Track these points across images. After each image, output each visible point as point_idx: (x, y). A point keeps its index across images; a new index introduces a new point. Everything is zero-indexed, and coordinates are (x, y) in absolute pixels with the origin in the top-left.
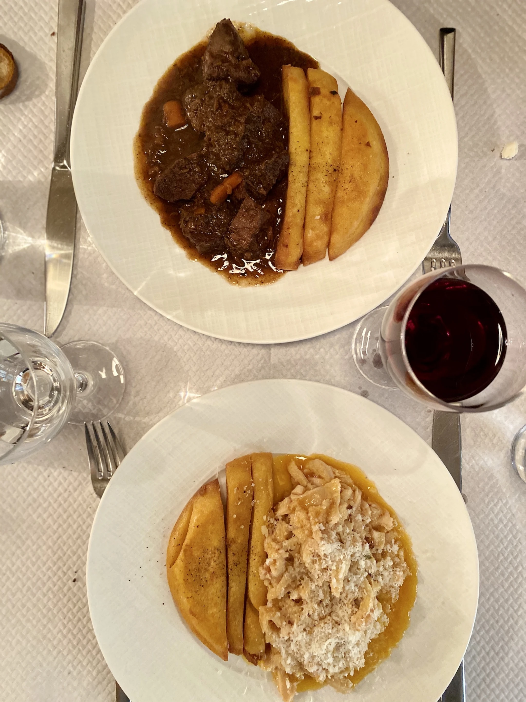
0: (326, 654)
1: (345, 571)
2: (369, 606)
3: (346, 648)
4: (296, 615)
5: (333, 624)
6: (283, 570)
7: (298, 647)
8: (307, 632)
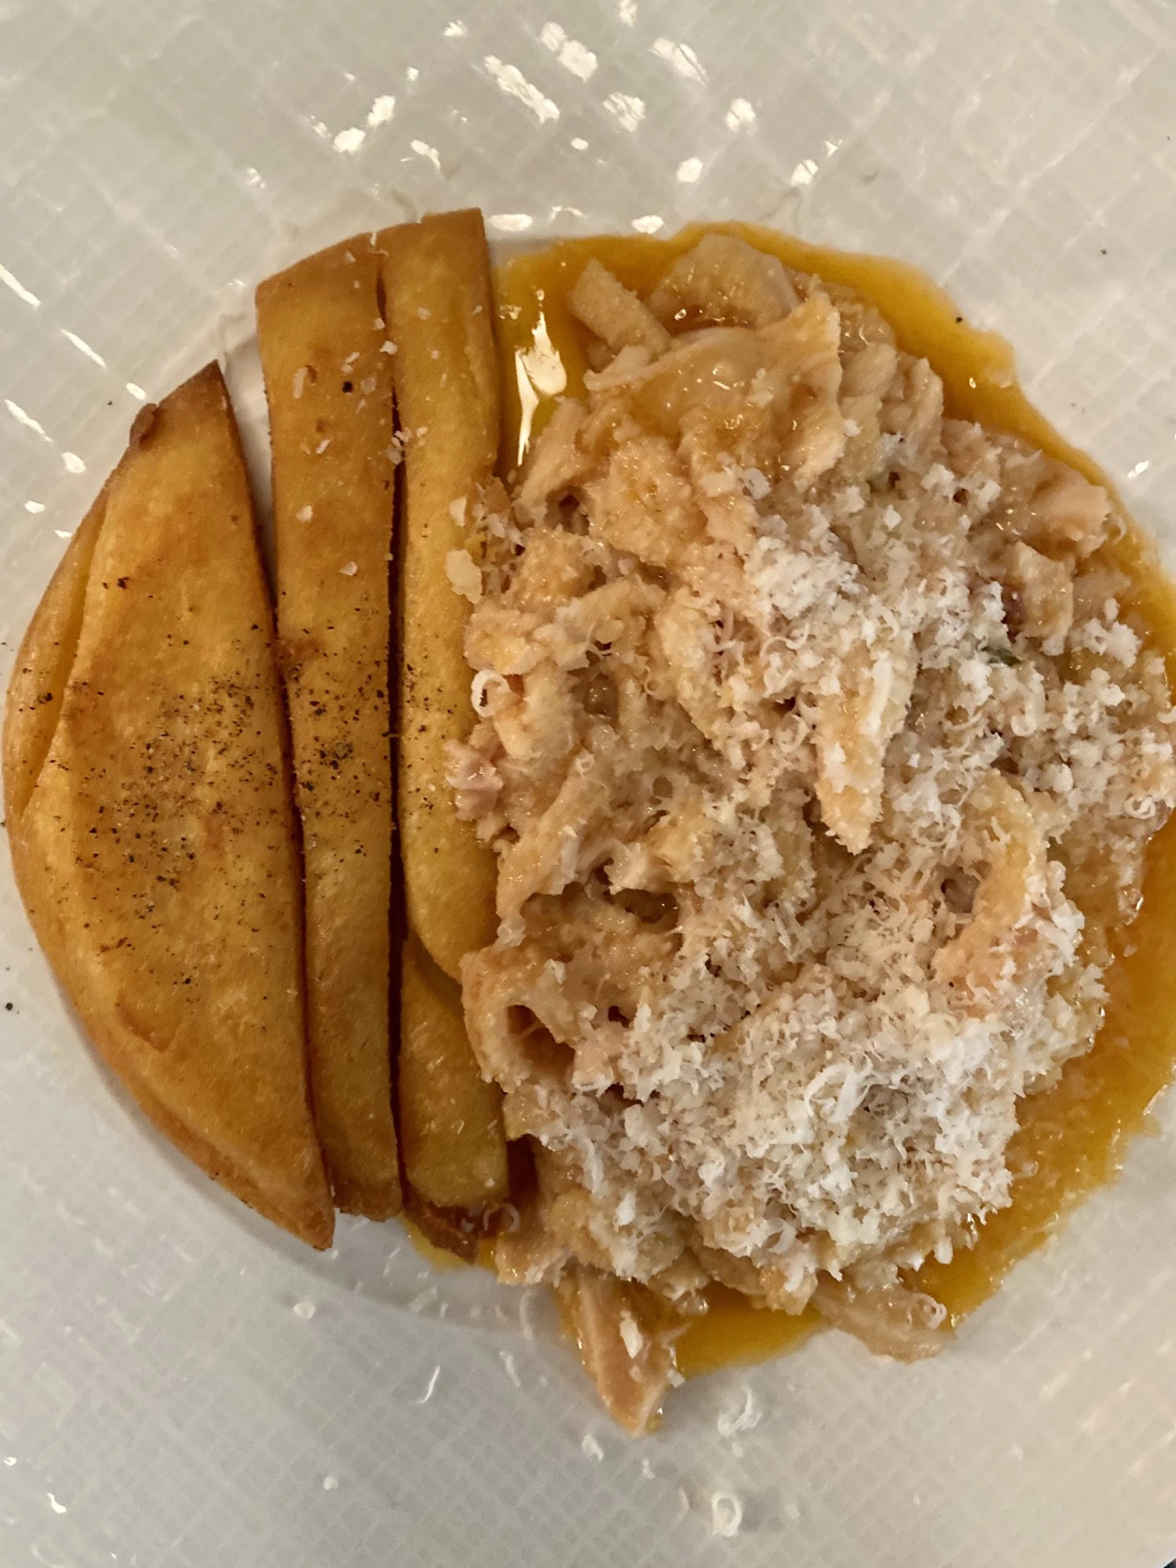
0: (816, 1147)
1: (891, 707)
2: (1023, 889)
3: (918, 1113)
4: (645, 971)
5: (840, 999)
6: (564, 743)
7: (665, 1128)
8: (709, 1040)
